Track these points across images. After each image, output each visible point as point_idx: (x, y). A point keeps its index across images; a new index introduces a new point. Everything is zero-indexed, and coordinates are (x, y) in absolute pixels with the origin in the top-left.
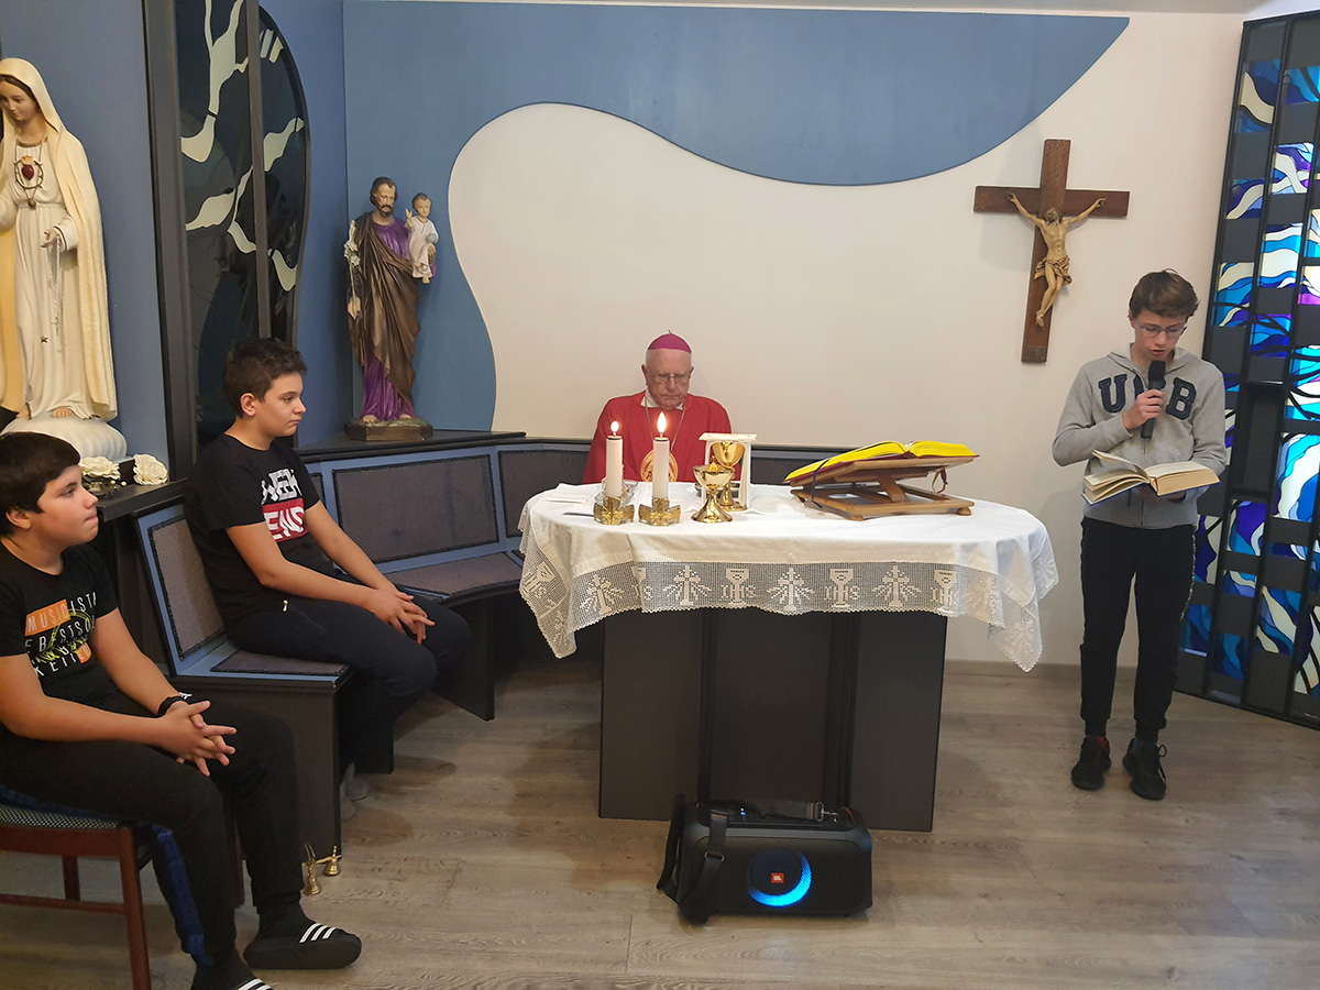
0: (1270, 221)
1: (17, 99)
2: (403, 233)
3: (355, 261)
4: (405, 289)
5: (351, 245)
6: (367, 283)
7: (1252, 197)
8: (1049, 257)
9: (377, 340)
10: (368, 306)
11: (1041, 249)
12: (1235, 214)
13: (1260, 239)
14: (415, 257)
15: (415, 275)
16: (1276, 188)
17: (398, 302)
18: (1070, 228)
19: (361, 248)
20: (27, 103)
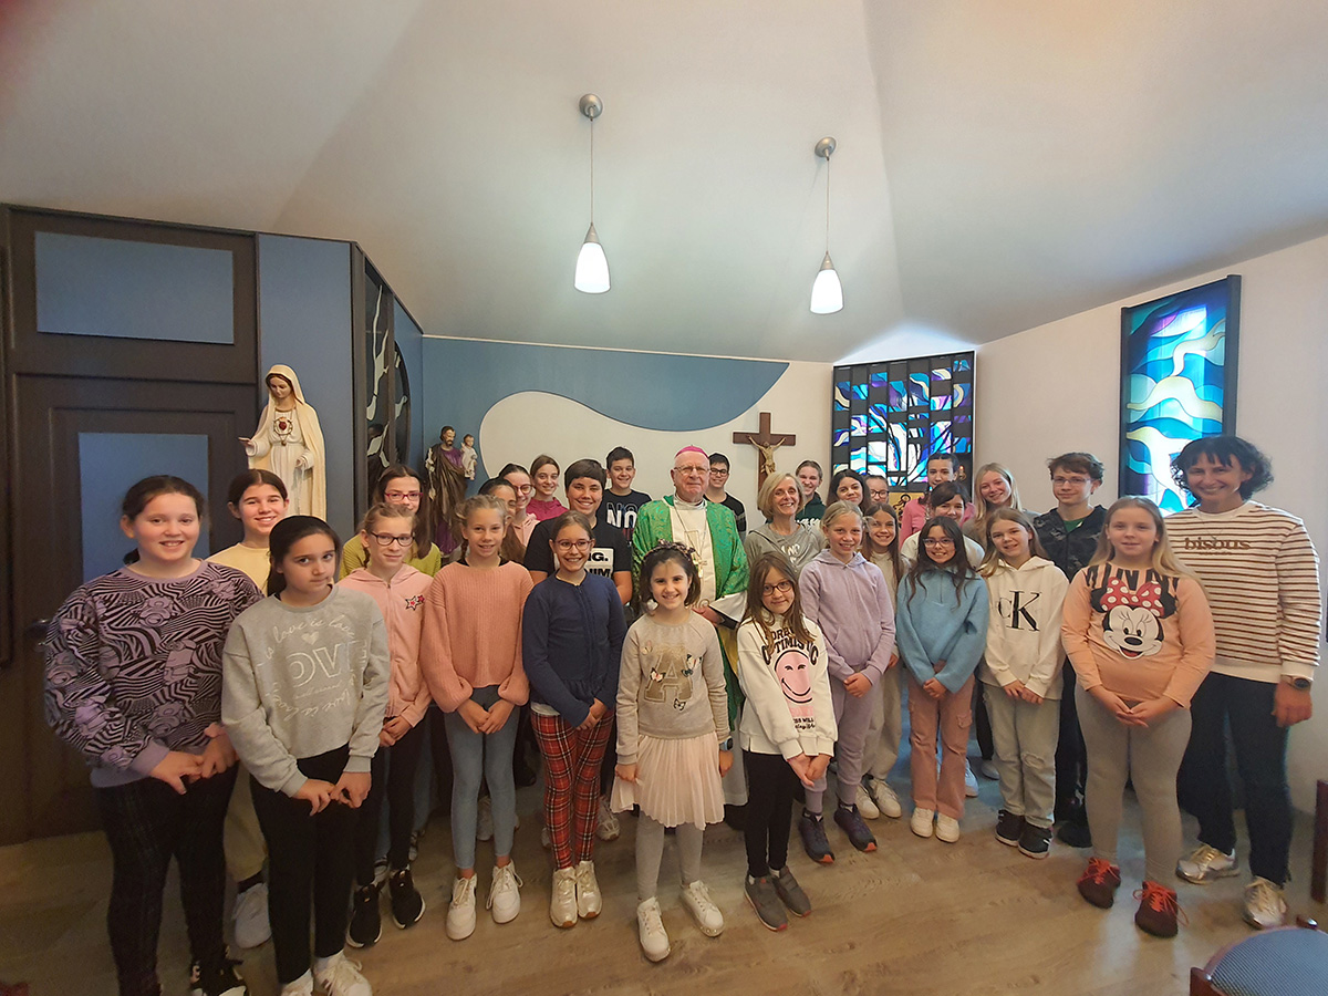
0: (853, 447)
1: (282, 387)
2: (458, 454)
3: (432, 469)
4: (459, 483)
5: (430, 461)
6: (439, 480)
7: (844, 437)
8: (767, 463)
9: (444, 511)
10: (439, 493)
11: (763, 459)
12: (837, 444)
13: (850, 455)
14: (466, 466)
15: (466, 476)
16: (853, 434)
17: (456, 491)
18: (775, 449)
19: (435, 462)
20: (288, 389)
